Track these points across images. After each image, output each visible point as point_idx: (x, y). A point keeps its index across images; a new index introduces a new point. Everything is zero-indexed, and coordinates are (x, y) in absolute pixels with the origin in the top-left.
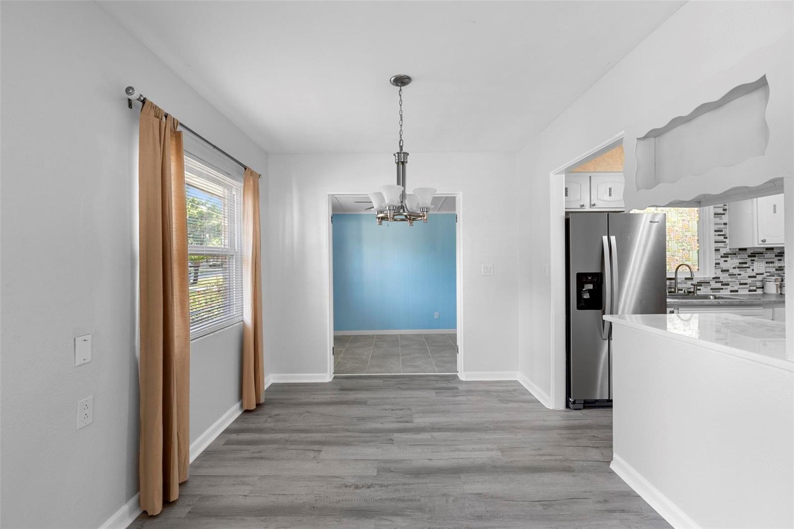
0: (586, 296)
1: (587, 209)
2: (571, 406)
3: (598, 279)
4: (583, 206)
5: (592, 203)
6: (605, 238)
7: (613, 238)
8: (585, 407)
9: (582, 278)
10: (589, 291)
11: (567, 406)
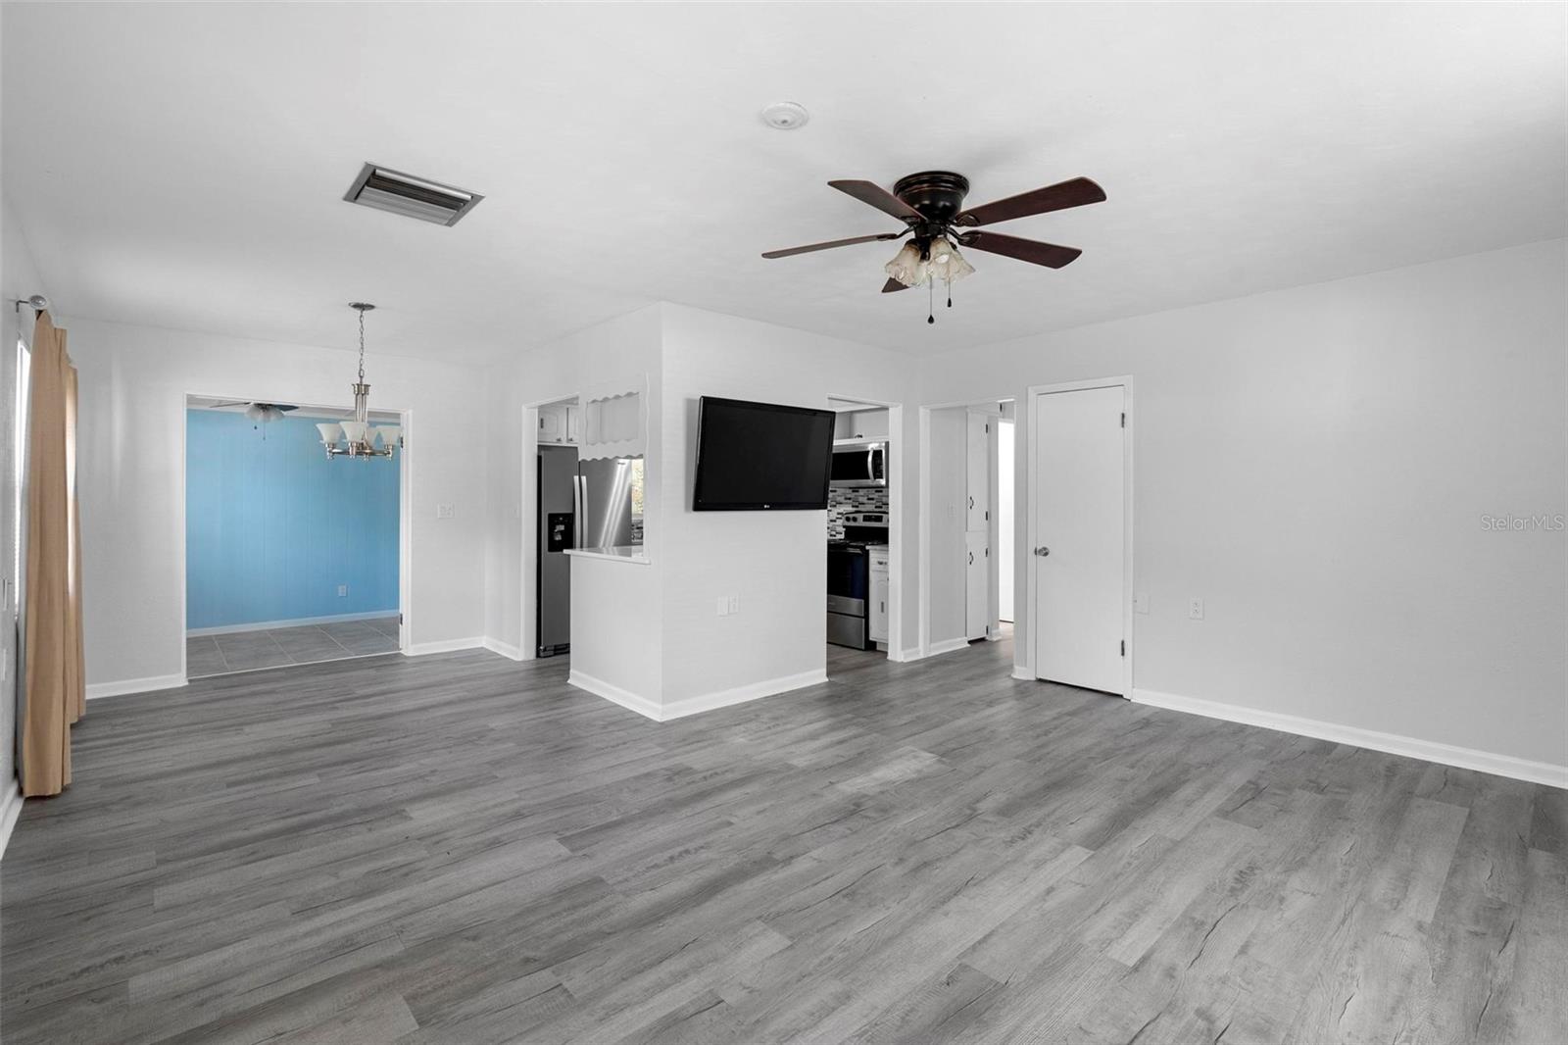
0: (558, 538)
1: (564, 444)
2: (542, 654)
3: (569, 519)
4: (559, 440)
5: (570, 437)
6: (576, 478)
7: (584, 478)
8: (555, 654)
9: (554, 519)
10: (561, 532)
11: (538, 656)
